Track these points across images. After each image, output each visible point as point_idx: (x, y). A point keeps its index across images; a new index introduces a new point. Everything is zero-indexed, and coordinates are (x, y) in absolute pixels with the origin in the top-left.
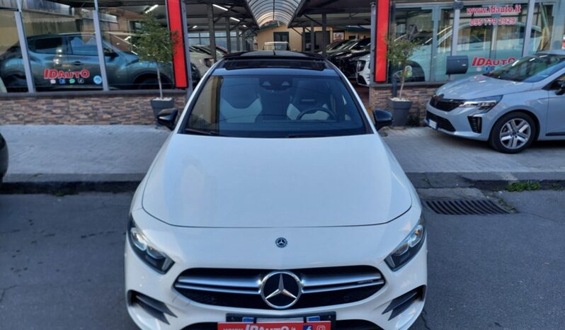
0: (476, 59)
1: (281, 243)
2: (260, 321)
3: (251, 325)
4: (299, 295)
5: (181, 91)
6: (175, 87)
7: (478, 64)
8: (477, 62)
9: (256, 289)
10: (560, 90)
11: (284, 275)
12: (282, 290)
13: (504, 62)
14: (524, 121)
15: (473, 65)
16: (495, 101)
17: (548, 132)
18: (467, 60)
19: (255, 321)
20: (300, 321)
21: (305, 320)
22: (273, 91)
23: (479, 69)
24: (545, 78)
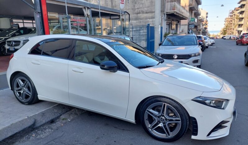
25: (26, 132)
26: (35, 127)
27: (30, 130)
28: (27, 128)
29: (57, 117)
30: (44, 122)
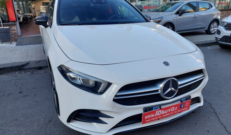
0: (144, 6)
1: (166, 64)
2: (162, 107)
3: (158, 110)
4: (178, 89)
5: (13, 23)
6: (9, 21)
7: (145, 8)
8: (146, 7)
9: (157, 91)
10: (180, 14)
11: (172, 79)
12: (171, 88)
13: (154, 7)
14: (170, 27)
15: (144, 9)
16: (160, 19)
17: (177, 30)
18: (142, 6)
19: (160, 108)
20: (179, 102)
21: (182, 102)
22: (99, 4)
23: (146, 10)
24: (174, 11)
25: (14, 70)
26: (22, 68)
27: (17, 69)
28: (14, 67)
29: (46, 66)
30: (33, 66)
